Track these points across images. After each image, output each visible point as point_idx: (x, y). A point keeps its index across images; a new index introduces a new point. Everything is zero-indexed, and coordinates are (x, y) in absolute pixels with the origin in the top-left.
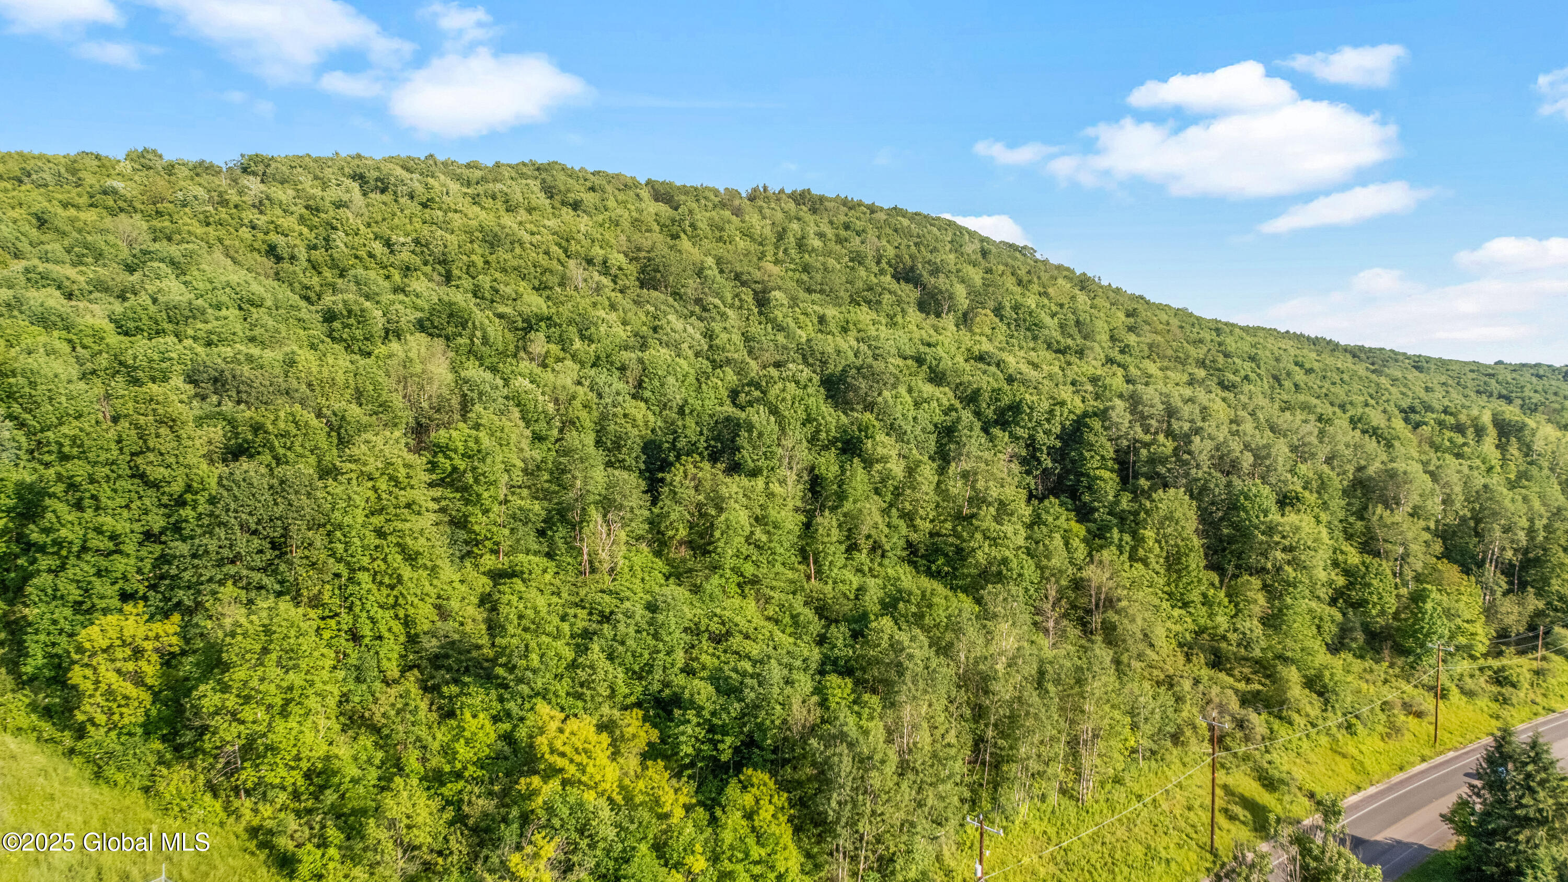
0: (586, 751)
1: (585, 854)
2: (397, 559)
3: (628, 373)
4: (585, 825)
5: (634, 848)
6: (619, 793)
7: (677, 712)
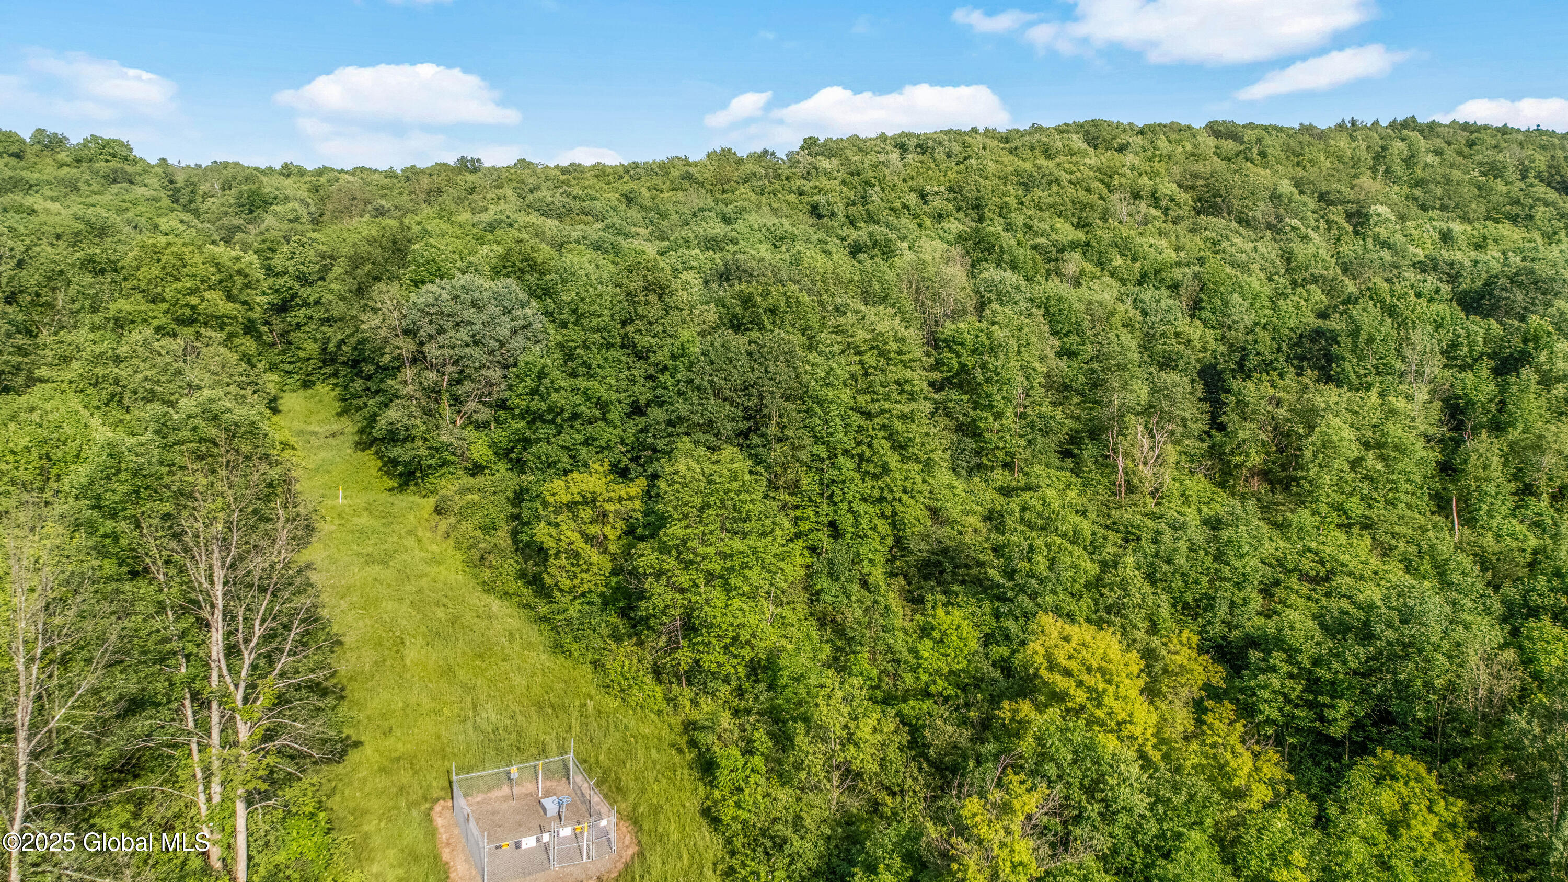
0: (1103, 671)
1: (1095, 828)
2: (883, 446)
3: (1182, 290)
4: (1097, 782)
5: (1179, 836)
6: (1154, 747)
7: (1254, 655)
